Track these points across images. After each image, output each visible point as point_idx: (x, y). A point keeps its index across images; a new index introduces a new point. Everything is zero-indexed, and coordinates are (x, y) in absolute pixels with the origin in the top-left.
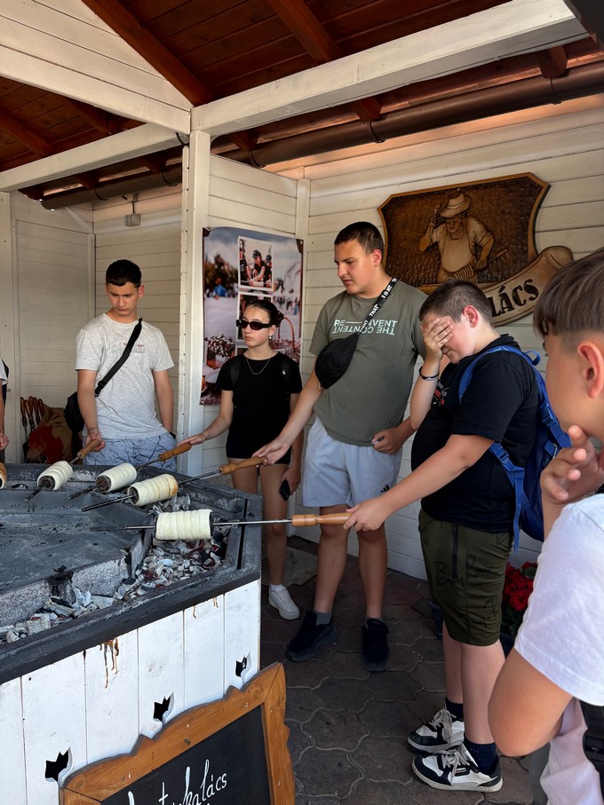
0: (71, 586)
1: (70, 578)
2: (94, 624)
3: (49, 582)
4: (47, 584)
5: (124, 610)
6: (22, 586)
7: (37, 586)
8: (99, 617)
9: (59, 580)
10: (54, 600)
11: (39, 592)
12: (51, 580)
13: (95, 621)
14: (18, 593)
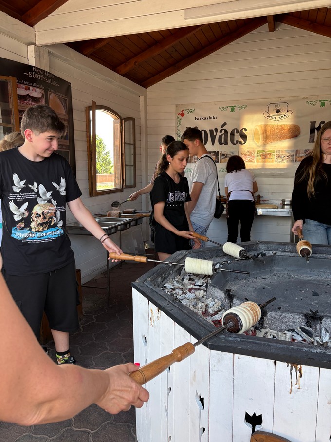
0: (320, 326)
1: (321, 321)
2: (293, 349)
3: (305, 316)
4: (304, 318)
5: (319, 351)
6: (288, 312)
7: (297, 316)
8: (298, 346)
9: (313, 318)
10: (301, 328)
11: (298, 320)
12: (306, 316)
13: (294, 347)
14: (284, 315)
